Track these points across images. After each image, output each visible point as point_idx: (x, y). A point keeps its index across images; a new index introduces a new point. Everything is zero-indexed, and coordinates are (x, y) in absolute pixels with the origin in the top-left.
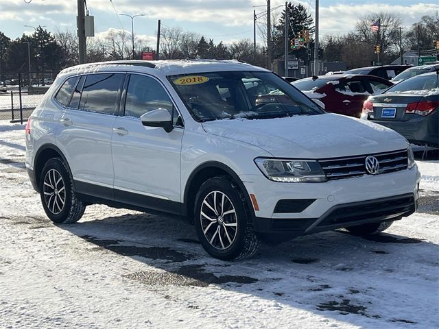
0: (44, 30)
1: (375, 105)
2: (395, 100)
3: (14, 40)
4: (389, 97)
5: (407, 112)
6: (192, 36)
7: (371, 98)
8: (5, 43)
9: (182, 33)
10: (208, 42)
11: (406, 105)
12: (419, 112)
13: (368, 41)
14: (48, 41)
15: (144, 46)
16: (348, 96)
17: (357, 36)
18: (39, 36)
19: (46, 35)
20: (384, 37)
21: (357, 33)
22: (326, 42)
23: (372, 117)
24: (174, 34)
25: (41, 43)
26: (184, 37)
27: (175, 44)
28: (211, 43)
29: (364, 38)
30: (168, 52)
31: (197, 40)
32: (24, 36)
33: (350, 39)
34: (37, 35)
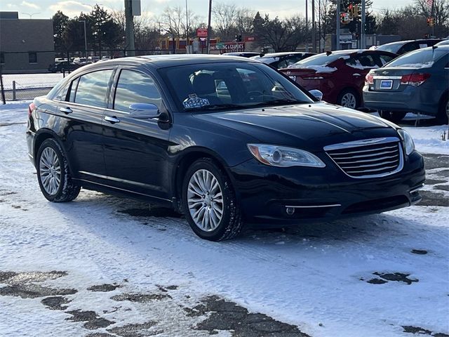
0: (101, 8)
1: (375, 77)
2: (391, 72)
3: (73, 18)
4: (387, 70)
5: (402, 83)
6: (247, 11)
7: (372, 71)
8: (64, 21)
9: (236, 9)
10: (264, 17)
11: (401, 78)
12: (413, 84)
13: (425, 13)
14: (105, 19)
15: (200, 22)
16: (359, 69)
17: (414, 9)
18: (97, 14)
19: (103, 14)
20: (443, 9)
21: (414, 6)
22: (383, 16)
23: (372, 88)
24: (229, 9)
25: (99, 22)
26: (239, 12)
27: (230, 19)
28: (267, 18)
29: (422, 11)
30: (224, 28)
31: (252, 15)
32: (82, 14)
33: (407, 12)
34: (94, 13)
